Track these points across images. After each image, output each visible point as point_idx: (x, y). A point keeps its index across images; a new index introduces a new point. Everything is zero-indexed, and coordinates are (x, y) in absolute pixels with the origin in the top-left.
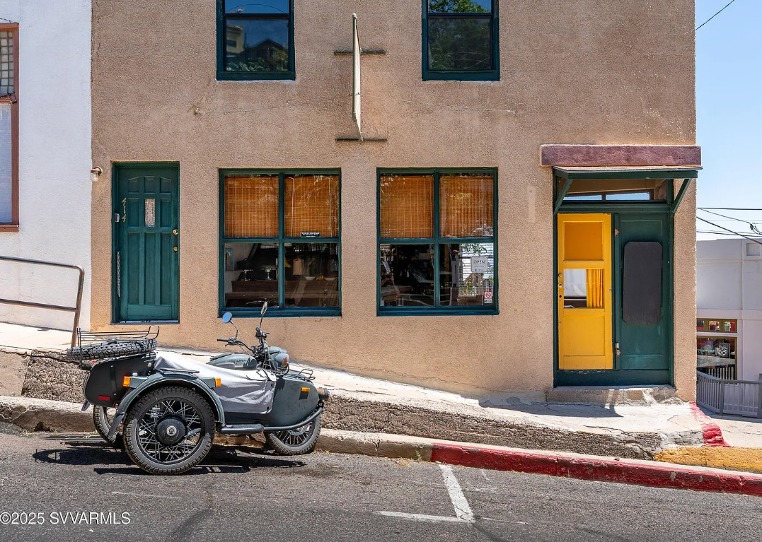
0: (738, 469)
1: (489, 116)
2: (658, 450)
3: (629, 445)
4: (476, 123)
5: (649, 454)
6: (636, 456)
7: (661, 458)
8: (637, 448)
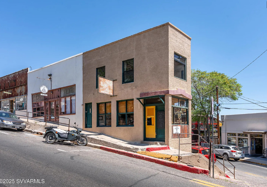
0: (151, 156)
1: (132, 89)
2: (138, 151)
3: (133, 150)
4: (130, 91)
5: (136, 152)
6: (134, 152)
7: (138, 153)
8: (134, 150)
